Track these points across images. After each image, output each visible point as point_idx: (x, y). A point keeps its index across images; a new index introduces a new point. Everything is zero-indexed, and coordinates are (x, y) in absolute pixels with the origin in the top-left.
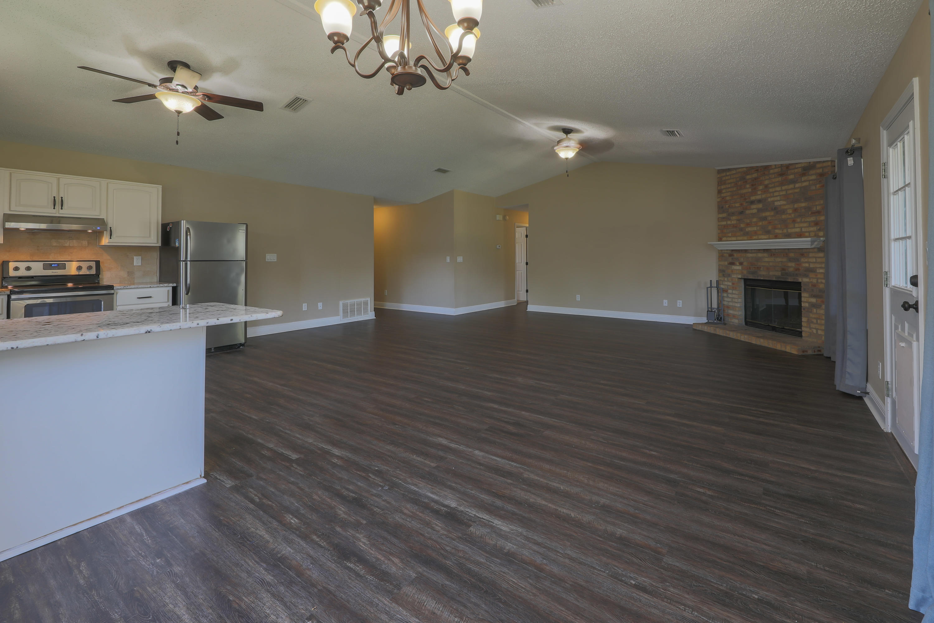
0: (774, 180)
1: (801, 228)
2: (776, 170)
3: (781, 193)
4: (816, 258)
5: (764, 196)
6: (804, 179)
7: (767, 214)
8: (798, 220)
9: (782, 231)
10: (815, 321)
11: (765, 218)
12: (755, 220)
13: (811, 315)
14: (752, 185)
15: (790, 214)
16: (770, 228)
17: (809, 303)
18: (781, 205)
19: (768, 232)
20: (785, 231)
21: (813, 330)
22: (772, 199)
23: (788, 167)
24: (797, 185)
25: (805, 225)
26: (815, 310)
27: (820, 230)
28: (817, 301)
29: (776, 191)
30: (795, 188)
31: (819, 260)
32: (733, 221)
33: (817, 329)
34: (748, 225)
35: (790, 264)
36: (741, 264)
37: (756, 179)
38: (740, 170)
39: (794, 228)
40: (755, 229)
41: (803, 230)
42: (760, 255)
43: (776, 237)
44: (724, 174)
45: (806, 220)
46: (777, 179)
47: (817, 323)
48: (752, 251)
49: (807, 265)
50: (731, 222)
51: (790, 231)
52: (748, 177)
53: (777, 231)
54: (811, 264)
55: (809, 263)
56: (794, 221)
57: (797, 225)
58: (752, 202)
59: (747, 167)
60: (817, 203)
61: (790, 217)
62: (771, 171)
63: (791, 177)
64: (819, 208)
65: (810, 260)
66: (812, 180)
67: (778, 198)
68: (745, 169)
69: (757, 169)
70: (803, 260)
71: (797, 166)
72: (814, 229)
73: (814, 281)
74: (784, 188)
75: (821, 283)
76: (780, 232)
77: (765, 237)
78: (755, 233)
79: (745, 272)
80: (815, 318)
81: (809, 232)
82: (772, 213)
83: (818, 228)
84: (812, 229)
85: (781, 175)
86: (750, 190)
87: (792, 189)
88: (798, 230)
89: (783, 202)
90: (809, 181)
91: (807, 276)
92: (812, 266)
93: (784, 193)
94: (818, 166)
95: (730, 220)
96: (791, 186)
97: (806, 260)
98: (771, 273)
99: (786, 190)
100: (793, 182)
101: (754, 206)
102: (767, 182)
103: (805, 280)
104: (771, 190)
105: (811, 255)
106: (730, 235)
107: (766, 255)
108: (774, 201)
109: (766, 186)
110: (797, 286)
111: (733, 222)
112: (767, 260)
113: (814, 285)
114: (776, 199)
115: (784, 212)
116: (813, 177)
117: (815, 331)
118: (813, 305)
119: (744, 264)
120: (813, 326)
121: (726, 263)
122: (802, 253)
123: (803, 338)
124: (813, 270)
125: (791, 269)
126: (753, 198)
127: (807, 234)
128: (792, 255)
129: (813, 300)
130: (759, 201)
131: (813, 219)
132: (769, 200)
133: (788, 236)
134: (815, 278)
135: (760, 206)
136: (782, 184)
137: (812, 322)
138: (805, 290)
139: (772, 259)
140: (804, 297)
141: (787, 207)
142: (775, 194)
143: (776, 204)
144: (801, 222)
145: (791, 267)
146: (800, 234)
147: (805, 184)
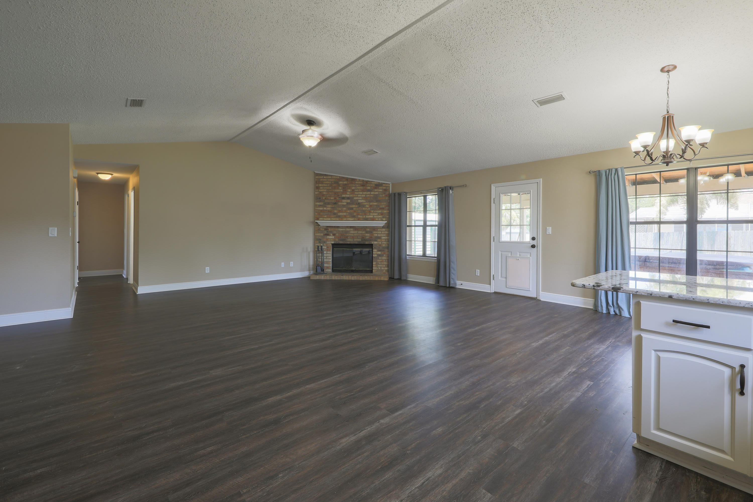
0: (358, 188)
2: (360, 182)
3: (363, 196)
4: (381, 231)
5: (351, 196)
6: (375, 190)
7: (354, 206)
8: (372, 211)
9: (363, 216)
10: (380, 263)
11: (352, 209)
12: (345, 209)
13: (378, 261)
14: (344, 188)
15: (367, 208)
16: (355, 214)
17: (377, 254)
18: (362, 202)
19: (354, 217)
20: (364, 217)
21: (379, 268)
22: (357, 198)
23: (367, 182)
24: (372, 193)
25: (376, 214)
26: (380, 258)
27: (383, 217)
28: (381, 253)
29: (359, 194)
30: (371, 194)
31: (383, 232)
32: (329, 208)
33: (381, 267)
34: (340, 211)
35: (367, 235)
36: (334, 235)
37: (346, 184)
38: (334, 177)
39: (370, 215)
40: (345, 214)
41: (375, 217)
42: (348, 229)
43: (359, 220)
44: (322, 177)
45: (376, 212)
46: (360, 188)
47: (381, 264)
48: (342, 227)
49: (376, 235)
50: (327, 208)
51: (367, 217)
52: (340, 182)
53: (359, 216)
54: (379, 234)
55: (378, 234)
56: (370, 212)
57: (371, 214)
58: (344, 198)
59: (339, 177)
60: (382, 204)
61: (367, 209)
62: (357, 182)
63: (369, 188)
64: (383, 206)
65: (378, 232)
66: (380, 192)
67: (361, 198)
68: (338, 177)
69: (347, 179)
70: (374, 232)
71: (372, 183)
72: (381, 216)
73: (380, 243)
74: (364, 193)
75: (384, 244)
76: (362, 217)
77: (352, 219)
78: (345, 216)
79: (337, 240)
80: (380, 262)
81: (378, 218)
82: (357, 206)
83: (383, 216)
84: (379, 217)
85: (363, 185)
86: (342, 191)
87: (369, 194)
88: (371, 217)
89: (363, 201)
90: (379, 192)
91: (376, 241)
92: (379, 235)
93: (364, 196)
94: (384, 185)
95: (325, 207)
96: (369, 193)
97: (376, 233)
98: (355, 240)
99: (366, 195)
100: (369, 191)
101: (344, 201)
102: (353, 188)
103: (375, 243)
104: (356, 193)
105: (379, 230)
106: (326, 216)
107: (352, 229)
108: (358, 200)
109: (353, 190)
110: (371, 246)
111: (328, 209)
112: (352, 232)
113: (380, 245)
114: (359, 198)
115: (364, 206)
116: (381, 190)
117: (380, 268)
118: (379, 255)
119: (336, 235)
120: (379, 266)
121: (322, 234)
122: (374, 229)
123: (373, 273)
124: (380, 238)
125: (368, 237)
126: (344, 196)
127: (377, 219)
128: (368, 230)
129: (379, 253)
130: (348, 198)
131: (380, 211)
132: (355, 198)
133: (366, 219)
134: (380, 242)
135: (349, 201)
136: (363, 191)
137: (379, 264)
138: (375, 248)
139: (356, 232)
140: (374, 252)
141: (365, 204)
142: (359, 196)
143: (359, 201)
144: (374, 213)
145: (368, 236)
146: (373, 219)
147: (376, 193)
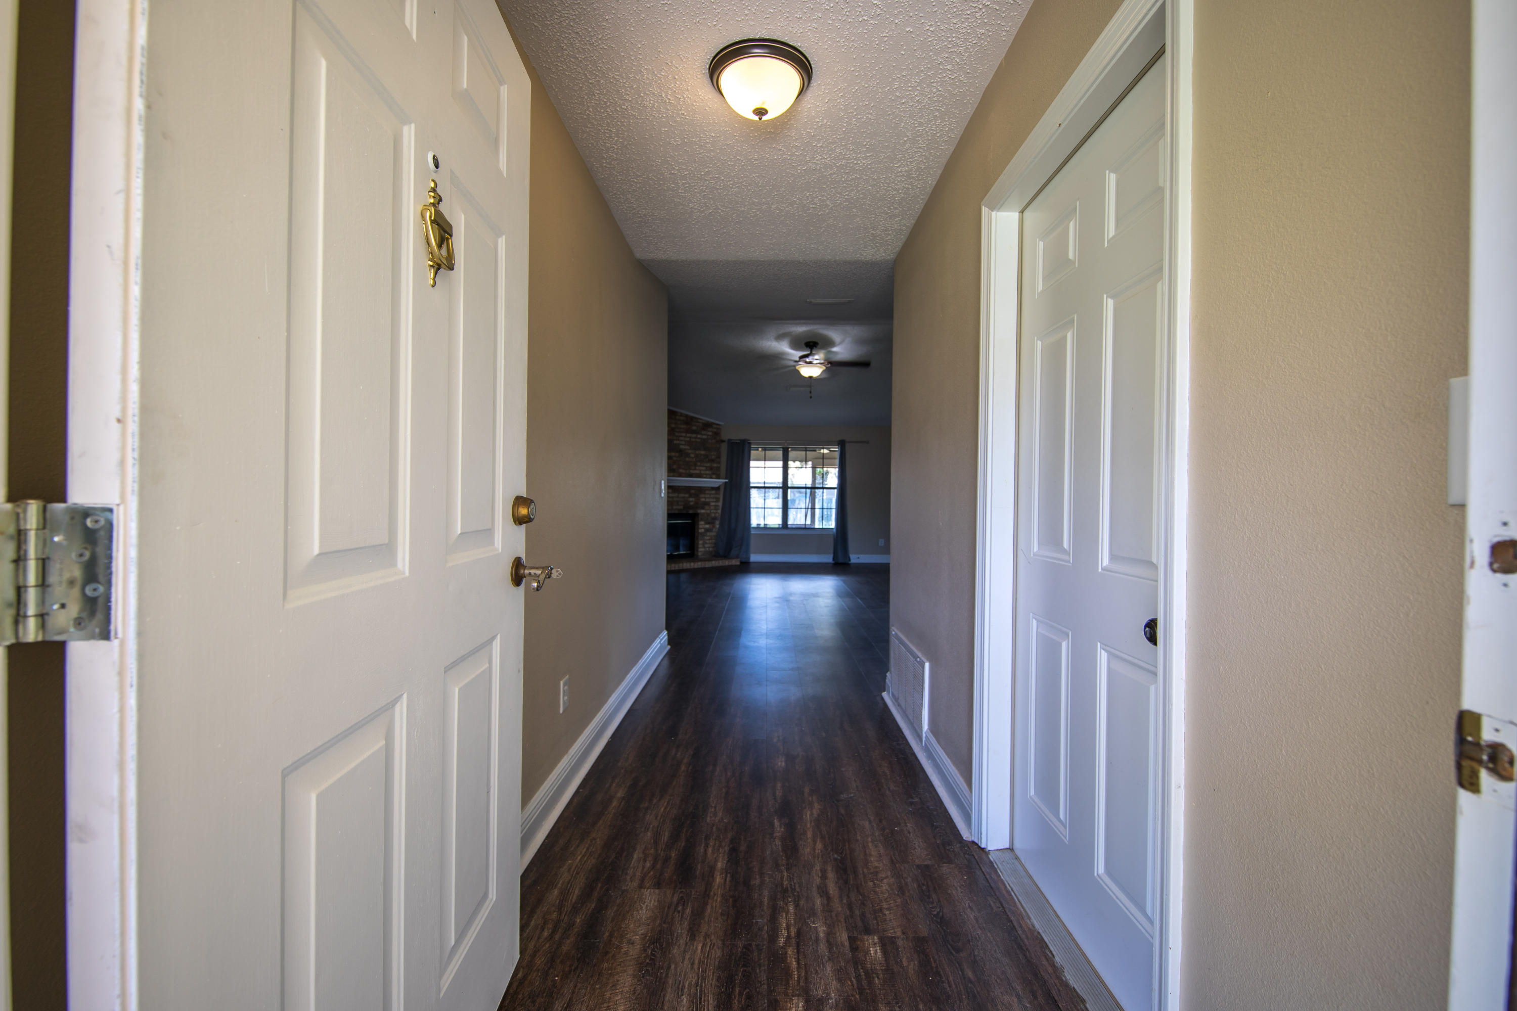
0: (680, 426)
1: (701, 470)
2: (682, 418)
4: (710, 494)
6: (703, 432)
7: (673, 454)
8: (699, 464)
11: (671, 458)
13: (705, 538)
15: (693, 458)
16: (675, 467)
17: (704, 528)
18: (685, 449)
19: (673, 471)
20: (688, 471)
21: (705, 549)
22: (678, 442)
23: (692, 418)
24: (699, 436)
25: (703, 468)
26: (708, 534)
27: (713, 474)
28: (709, 526)
29: (681, 436)
30: (696, 438)
31: (712, 496)
33: (709, 547)
35: (691, 499)
39: (695, 469)
41: (702, 472)
43: (680, 475)
45: (704, 465)
46: (683, 426)
47: (709, 543)
49: (703, 500)
51: (692, 472)
53: (681, 471)
54: (710, 499)
55: (705, 498)
56: (695, 465)
57: (697, 468)
60: (712, 453)
61: (692, 460)
62: (677, 417)
63: (694, 428)
64: (713, 457)
65: (707, 496)
67: (683, 443)
70: (701, 496)
71: (699, 421)
72: (718, 472)
73: (708, 512)
74: (689, 435)
75: (716, 513)
76: (684, 471)
80: (708, 540)
81: (706, 474)
82: (677, 454)
83: (713, 472)
84: (708, 472)
85: (686, 423)
87: (694, 438)
88: (698, 472)
89: (686, 447)
90: (708, 435)
91: (703, 508)
92: (707, 500)
93: (688, 439)
94: (715, 426)
96: (694, 435)
97: (704, 496)
98: (675, 507)
99: (690, 438)
100: (694, 432)
103: (703, 511)
104: (677, 434)
105: (707, 492)
108: (679, 445)
110: (696, 515)
113: (708, 515)
114: (681, 442)
115: (688, 455)
116: (710, 433)
117: (707, 549)
118: (707, 530)
120: (705, 546)
122: (701, 490)
123: (699, 557)
124: (708, 504)
125: (692, 504)
127: (704, 476)
128: (693, 491)
129: (707, 526)
131: (708, 465)
132: (675, 442)
133: (691, 476)
134: (709, 510)
136: (687, 431)
137: (706, 543)
138: (702, 520)
139: (676, 495)
140: (700, 525)
141: (690, 451)
142: (682, 438)
143: (681, 447)
144: (700, 466)
145: (692, 501)
146: (699, 476)
147: (705, 437)
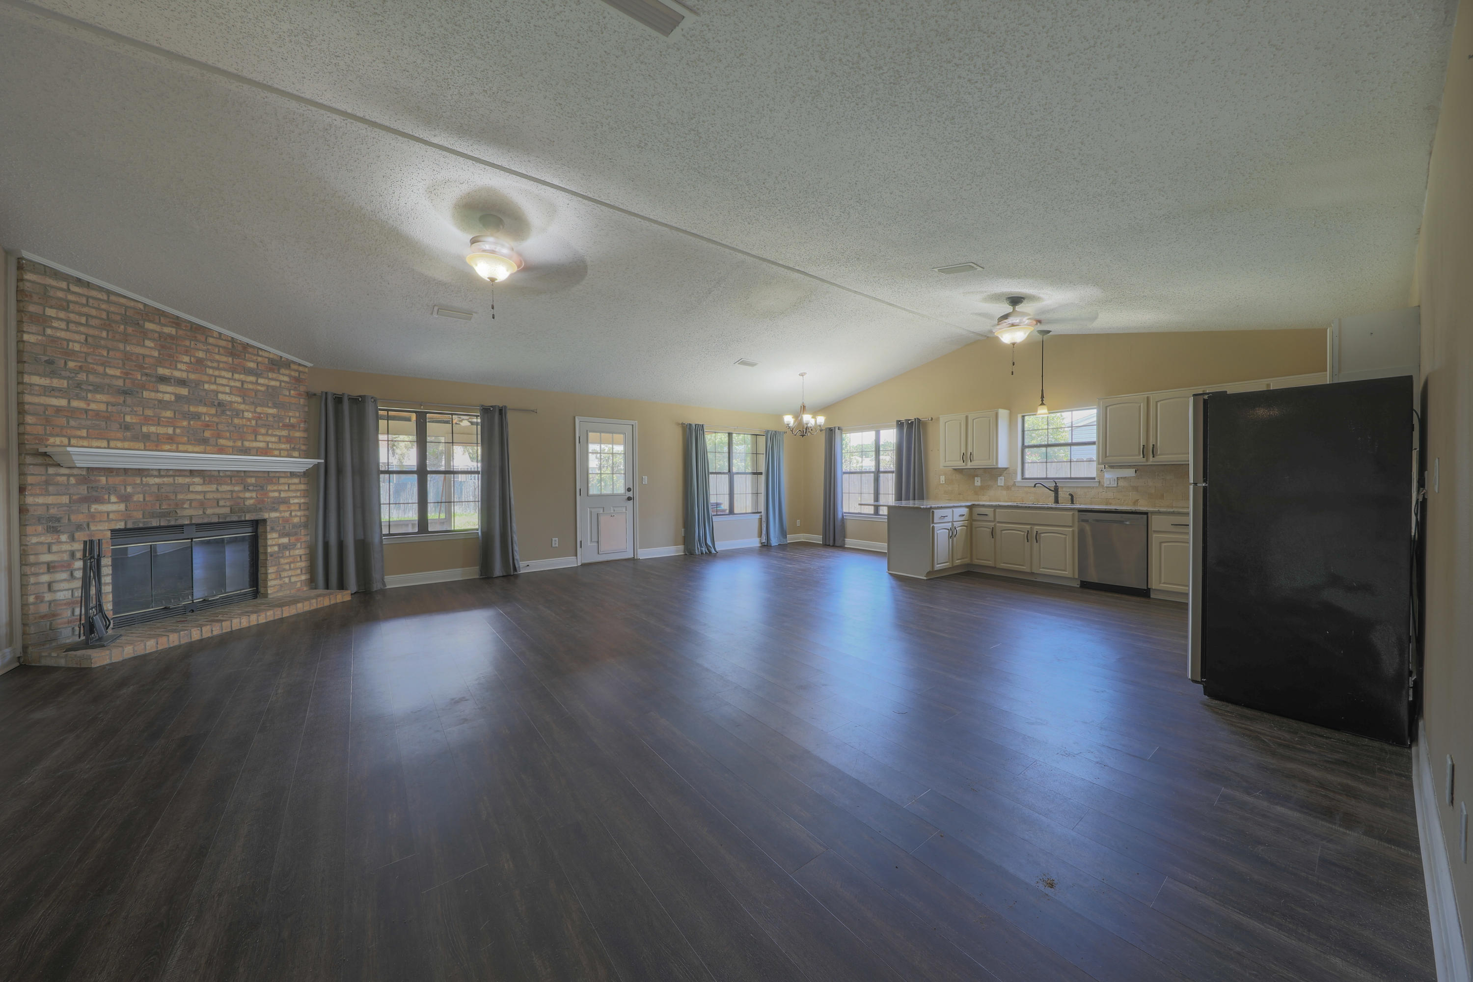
0: (217, 357)
1: (268, 443)
2: (222, 343)
3: (232, 383)
4: (289, 485)
5: (192, 376)
6: (270, 375)
7: (202, 409)
8: (263, 431)
9: (234, 442)
10: (287, 567)
11: (197, 416)
12: (169, 414)
13: (282, 561)
14: (163, 347)
15: (249, 420)
16: (207, 434)
17: (279, 545)
18: (231, 402)
19: (204, 441)
20: (239, 444)
21: (284, 580)
22: (213, 387)
23: (246, 346)
24: (261, 381)
25: (274, 439)
26: (287, 553)
27: (294, 449)
28: (289, 540)
29: (220, 377)
30: (257, 383)
31: (293, 487)
32: (98, 402)
33: (290, 577)
34: (147, 420)
35: (248, 495)
36: (125, 498)
37: (172, 337)
38: (123, 301)
39: (256, 440)
40: (170, 431)
42: (180, 480)
43: (221, 450)
44: (64, 285)
45: (275, 433)
46: (224, 359)
47: (290, 569)
48: (160, 473)
49: (276, 494)
50: (89, 405)
51: (247, 444)
52: (149, 326)
53: (221, 441)
54: (282, 493)
55: (280, 491)
56: (256, 433)
57: (260, 438)
58: (163, 380)
59: (145, 305)
60: (291, 414)
61: (249, 423)
62: (211, 340)
63: (252, 365)
64: (293, 421)
65: (281, 488)
66: (284, 381)
67: (227, 390)
68: (141, 307)
69: (177, 322)
70: (269, 488)
71: (261, 353)
72: (288, 446)
73: (287, 514)
74: (236, 376)
75: (296, 516)
76: (231, 444)
77: (197, 449)
78: (171, 439)
79: (138, 515)
80: (287, 563)
81: (280, 450)
82: (213, 411)
83: (292, 446)
84: (283, 446)
85: (232, 354)
86: (156, 354)
87: (251, 383)
88: (262, 445)
89: (234, 398)
90: (281, 381)
91: (274, 510)
92: (283, 495)
93: (238, 384)
94: (293, 366)
95: (78, 397)
96: (252, 379)
97: (275, 488)
98: (209, 511)
99: (242, 382)
100: (249, 372)
101: (163, 387)
102: (201, 354)
103: (274, 515)
104: (210, 371)
105: (282, 480)
106: (84, 433)
107: (197, 480)
108: (216, 392)
109: (200, 361)
110: (262, 524)
111: (93, 406)
112: (199, 488)
113: (286, 520)
114: (221, 389)
115: (238, 413)
116: (286, 379)
117: (287, 580)
118: (283, 547)
119: (135, 498)
120: (284, 574)
121: (65, 499)
122: (269, 477)
123: (270, 596)
124: (285, 501)
125: (249, 502)
126: (161, 371)
127: (277, 453)
128: (252, 480)
129: (285, 540)
130: (182, 383)
131: (284, 433)
132: (206, 386)
133: (246, 451)
134: (288, 511)
135: (184, 391)
136: (233, 370)
137: (284, 570)
138: (272, 529)
139: (214, 487)
140: (270, 539)
141: (242, 407)
142: (224, 382)
143: (221, 396)
144: (267, 434)
145: (251, 498)
146: (265, 452)
147: (273, 383)
